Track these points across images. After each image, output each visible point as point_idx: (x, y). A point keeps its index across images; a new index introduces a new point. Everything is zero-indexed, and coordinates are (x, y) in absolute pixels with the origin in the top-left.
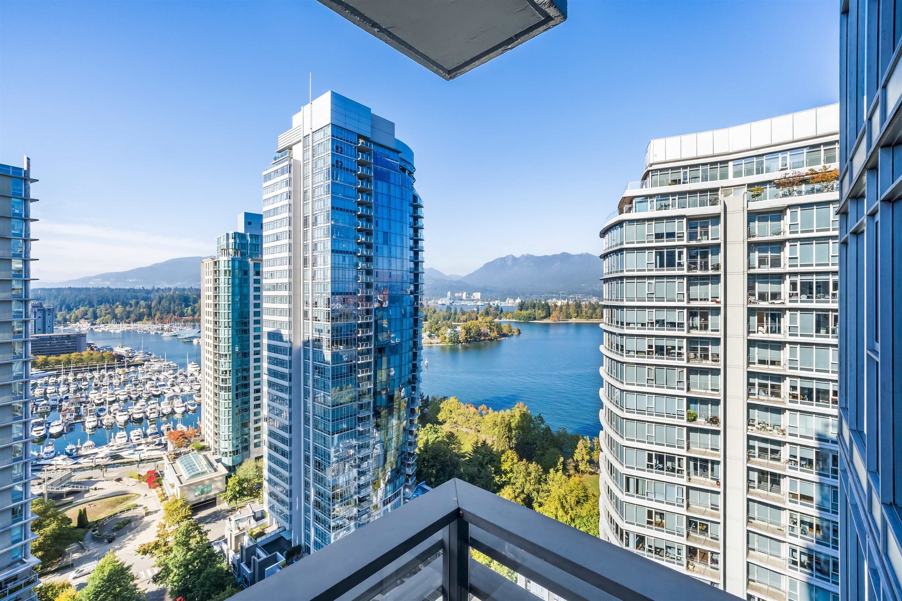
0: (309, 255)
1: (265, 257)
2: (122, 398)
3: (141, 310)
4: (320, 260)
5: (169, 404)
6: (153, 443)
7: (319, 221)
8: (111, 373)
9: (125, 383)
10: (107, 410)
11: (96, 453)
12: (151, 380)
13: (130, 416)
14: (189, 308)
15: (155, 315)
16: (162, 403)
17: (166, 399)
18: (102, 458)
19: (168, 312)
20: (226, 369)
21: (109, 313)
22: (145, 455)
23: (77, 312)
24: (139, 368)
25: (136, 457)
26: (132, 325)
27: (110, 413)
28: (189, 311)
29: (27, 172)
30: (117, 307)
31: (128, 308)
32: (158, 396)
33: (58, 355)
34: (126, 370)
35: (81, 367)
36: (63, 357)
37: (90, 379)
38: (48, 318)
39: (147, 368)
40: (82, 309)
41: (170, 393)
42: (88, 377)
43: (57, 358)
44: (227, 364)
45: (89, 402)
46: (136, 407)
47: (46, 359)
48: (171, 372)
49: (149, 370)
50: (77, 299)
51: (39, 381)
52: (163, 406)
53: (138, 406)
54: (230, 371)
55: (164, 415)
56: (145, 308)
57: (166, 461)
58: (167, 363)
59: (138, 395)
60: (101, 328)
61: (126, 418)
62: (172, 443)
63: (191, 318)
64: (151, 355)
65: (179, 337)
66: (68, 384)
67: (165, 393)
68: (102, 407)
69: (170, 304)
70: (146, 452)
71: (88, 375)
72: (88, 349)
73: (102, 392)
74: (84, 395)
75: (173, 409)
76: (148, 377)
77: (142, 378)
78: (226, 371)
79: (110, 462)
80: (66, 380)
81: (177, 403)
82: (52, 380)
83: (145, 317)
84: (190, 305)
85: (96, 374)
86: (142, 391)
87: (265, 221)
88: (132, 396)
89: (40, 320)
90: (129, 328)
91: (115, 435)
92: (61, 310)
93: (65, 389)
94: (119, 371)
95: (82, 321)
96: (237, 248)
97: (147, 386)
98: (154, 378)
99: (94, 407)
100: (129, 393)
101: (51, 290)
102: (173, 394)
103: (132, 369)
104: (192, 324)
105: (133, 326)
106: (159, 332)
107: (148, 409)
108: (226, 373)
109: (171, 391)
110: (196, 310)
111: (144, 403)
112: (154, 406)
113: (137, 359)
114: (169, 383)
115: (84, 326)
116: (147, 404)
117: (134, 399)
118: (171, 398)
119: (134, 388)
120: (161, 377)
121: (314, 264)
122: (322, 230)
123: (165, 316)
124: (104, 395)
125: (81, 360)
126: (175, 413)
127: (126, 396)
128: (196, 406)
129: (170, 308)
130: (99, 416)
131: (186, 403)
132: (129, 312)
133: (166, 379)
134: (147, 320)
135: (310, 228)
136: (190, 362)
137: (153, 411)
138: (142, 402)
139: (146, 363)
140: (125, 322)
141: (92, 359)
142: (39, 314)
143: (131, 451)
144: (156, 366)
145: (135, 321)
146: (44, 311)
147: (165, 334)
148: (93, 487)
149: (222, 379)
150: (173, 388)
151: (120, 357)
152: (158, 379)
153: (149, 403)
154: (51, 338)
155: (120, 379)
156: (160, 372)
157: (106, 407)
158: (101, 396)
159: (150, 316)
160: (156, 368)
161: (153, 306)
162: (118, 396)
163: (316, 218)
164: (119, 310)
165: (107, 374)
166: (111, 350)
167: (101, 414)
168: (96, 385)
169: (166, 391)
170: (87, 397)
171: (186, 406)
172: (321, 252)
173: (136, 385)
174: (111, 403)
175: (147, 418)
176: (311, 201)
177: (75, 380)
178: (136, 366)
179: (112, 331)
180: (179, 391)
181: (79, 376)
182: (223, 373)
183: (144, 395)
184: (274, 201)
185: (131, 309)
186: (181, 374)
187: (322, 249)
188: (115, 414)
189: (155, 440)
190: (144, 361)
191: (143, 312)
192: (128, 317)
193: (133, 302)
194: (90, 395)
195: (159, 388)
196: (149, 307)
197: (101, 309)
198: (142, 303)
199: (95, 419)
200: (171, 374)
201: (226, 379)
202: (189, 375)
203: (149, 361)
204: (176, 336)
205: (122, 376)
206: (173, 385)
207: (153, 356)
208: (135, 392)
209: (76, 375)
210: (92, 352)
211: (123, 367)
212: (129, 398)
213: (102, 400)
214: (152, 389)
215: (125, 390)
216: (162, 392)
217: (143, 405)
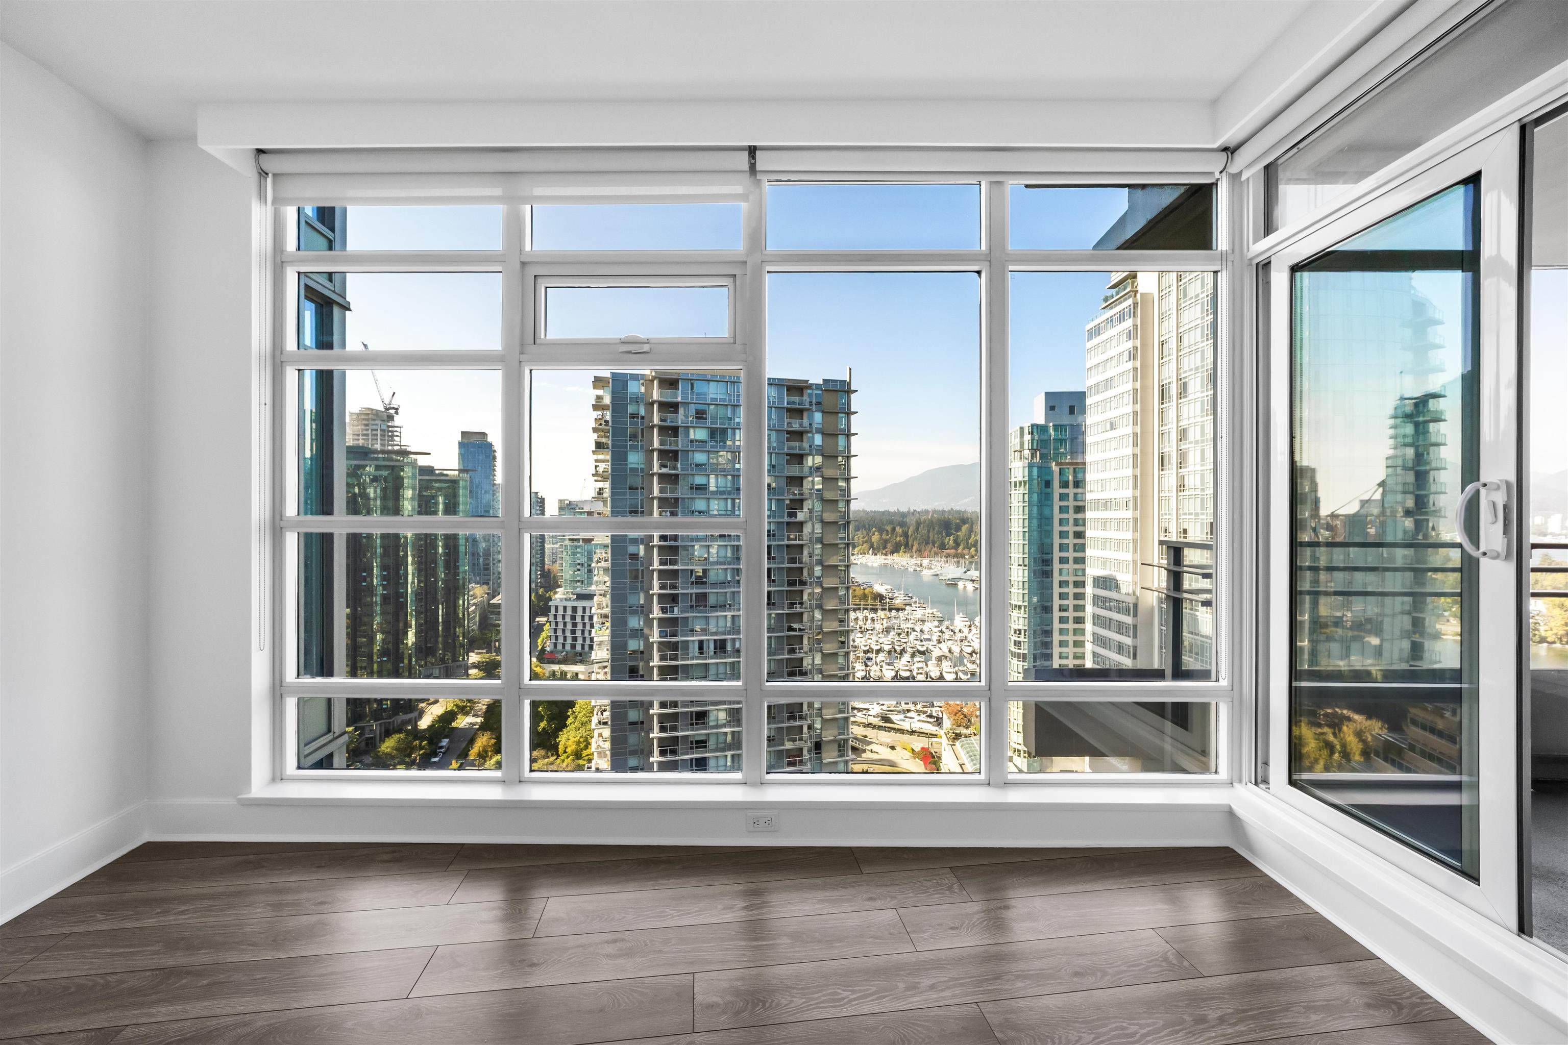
0: (1171, 449)
1: (1090, 457)
2: (887, 648)
3: (897, 539)
4: (1193, 457)
6: (925, 713)
7: (1191, 388)
8: (874, 615)
10: (874, 660)
11: (868, 709)
12: (914, 630)
13: (896, 672)
14: (951, 538)
15: (913, 546)
16: (929, 663)
17: (934, 658)
18: (874, 716)
19: (927, 543)
20: (1020, 627)
22: (916, 726)
24: (901, 614)
25: (905, 725)
26: (888, 557)
27: (876, 663)
28: (951, 542)
29: (849, 383)
31: (886, 536)
32: (923, 653)
34: (888, 614)
37: (855, 619)
39: (909, 615)
41: (936, 653)
44: (1021, 620)
46: (901, 662)
48: (936, 623)
49: (911, 617)
52: (930, 667)
53: (904, 661)
54: (1025, 631)
56: (902, 536)
57: (944, 741)
58: (930, 612)
59: (902, 648)
62: (949, 718)
63: (953, 551)
65: (941, 578)
67: (931, 650)
68: (869, 655)
69: (930, 531)
70: (917, 723)
73: (867, 636)
75: (941, 674)
76: (911, 626)
77: (905, 626)
78: (1020, 631)
79: (881, 724)
81: (946, 665)
83: (902, 547)
84: (952, 534)
86: (905, 643)
87: (1089, 401)
88: (896, 647)
90: (887, 561)
94: (881, 614)
96: (1035, 447)
97: (912, 636)
98: (918, 628)
99: (862, 654)
100: (893, 643)
102: (941, 653)
103: (894, 613)
104: (955, 560)
105: (889, 559)
106: (918, 569)
107: (914, 667)
108: (1020, 634)
109: (938, 649)
110: (959, 541)
111: (909, 659)
112: (920, 665)
113: (898, 601)
114: (935, 638)
116: (913, 660)
117: (898, 651)
118: (939, 659)
119: (897, 638)
120: (925, 628)
121: (1180, 465)
122: (1198, 404)
123: (923, 548)
124: (869, 641)
127: (890, 647)
128: (969, 676)
129: (929, 537)
130: (866, 666)
131: (957, 668)
132: (888, 542)
133: (930, 632)
135: (1174, 403)
136: (958, 614)
137: (920, 671)
138: (906, 657)
139: (907, 608)
140: (883, 554)
141: (856, 597)
143: (901, 717)
144: (920, 613)
145: (892, 553)
147: (925, 572)
148: (869, 748)
149: (1015, 641)
150: (940, 645)
151: (880, 597)
152: (921, 631)
155: (883, 624)
156: (923, 622)
157: (873, 656)
158: (866, 641)
159: (908, 547)
160: (918, 616)
161: (910, 533)
162: (882, 645)
163: (1185, 384)
164: (877, 538)
165: (870, 617)
166: (872, 587)
167: (869, 664)
168: (861, 628)
169: (932, 648)
170: (854, 641)
171: (956, 673)
172: (1197, 442)
173: (899, 634)
174: (877, 652)
176: (1174, 356)
178: (898, 610)
180: (947, 651)
182: (1015, 633)
183: (909, 650)
184: (1105, 367)
186: (948, 628)
187: (1198, 437)
188: (881, 666)
189: (927, 709)
190: (906, 605)
191: (900, 541)
192: (886, 548)
194: (857, 639)
195: (924, 643)
199: (864, 668)
200: (936, 627)
201: (1020, 642)
202: (957, 631)
203: (911, 605)
204: (937, 575)
205: (885, 621)
206: (939, 642)
208: (899, 644)
211: (886, 610)
212: (892, 650)
213: (868, 648)
214: (916, 642)
215: (889, 639)
216: (927, 648)
217: (909, 662)
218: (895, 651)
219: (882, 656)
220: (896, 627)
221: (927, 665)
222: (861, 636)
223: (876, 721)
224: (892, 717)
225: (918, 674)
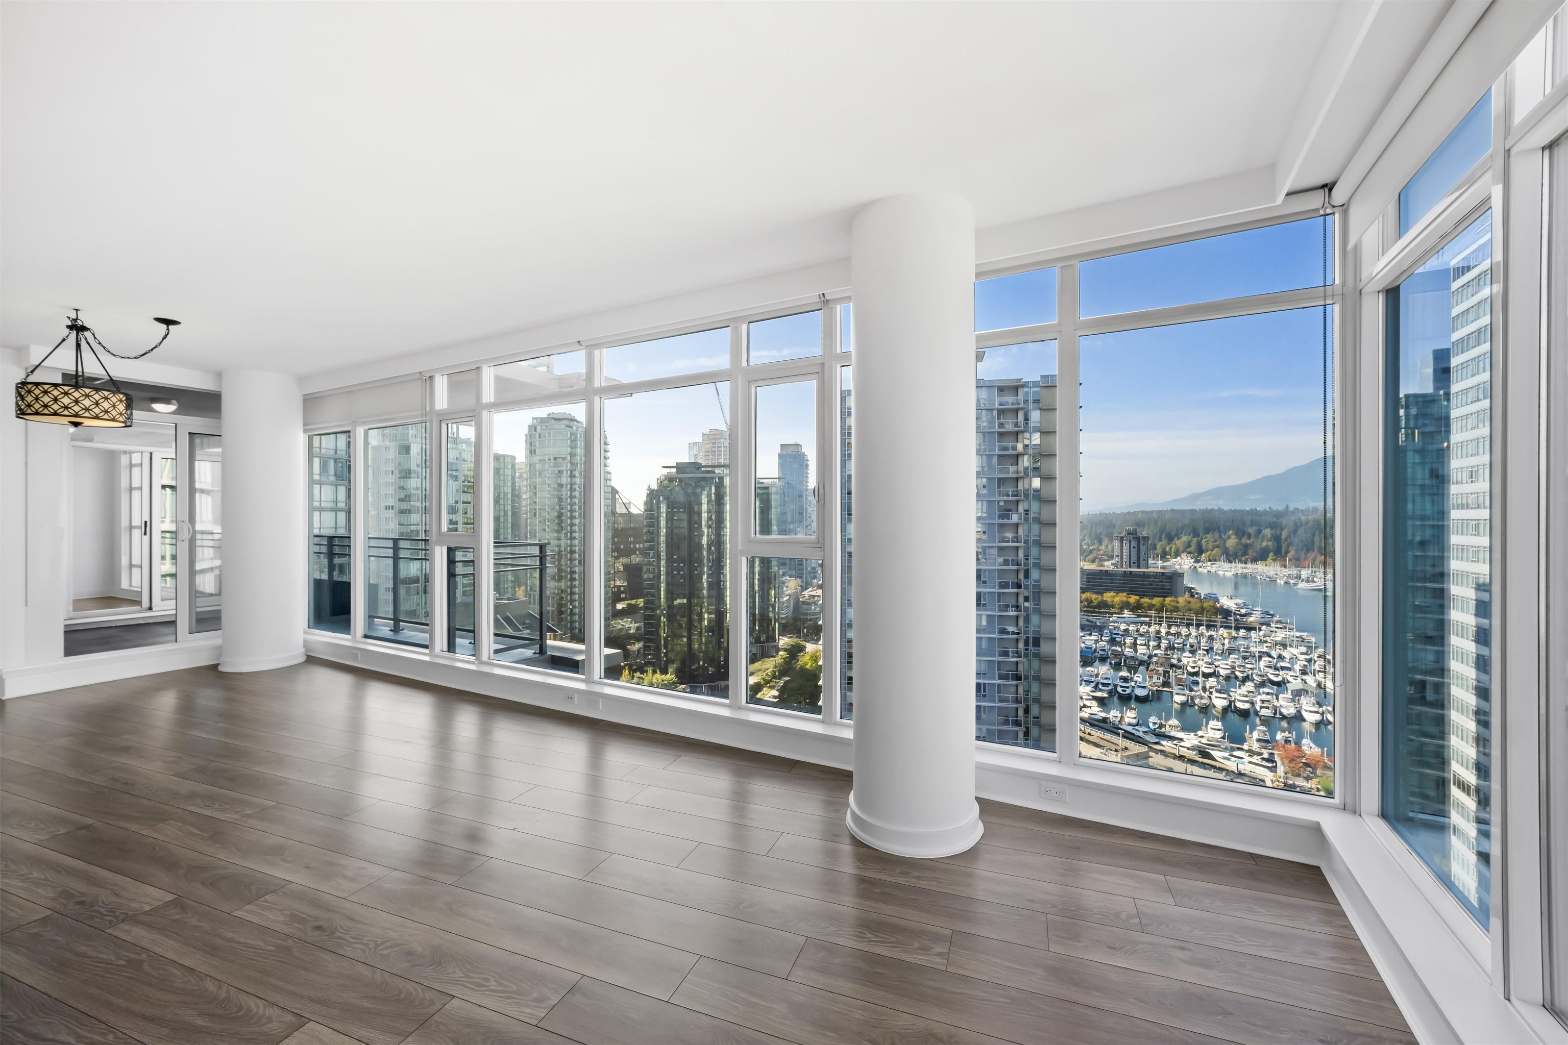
2: (1223, 672)
3: (1264, 544)
5: (1293, 700)
6: (1260, 754)
8: (1212, 633)
9: (1231, 651)
10: (1201, 685)
12: (1268, 655)
13: (1231, 702)
15: (1287, 552)
16: (1281, 696)
17: (1289, 692)
21: (1218, 547)
22: (1246, 768)
23: (1179, 543)
24: (1253, 634)
25: (1232, 765)
26: (1249, 565)
27: (1204, 689)
30: (1229, 537)
31: (1245, 540)
32: (1278, 684)
33: (1152, 597)
34: (1234, 633)
35: (1175, 618)
36: (1156, 601)
37: (1186, 636)
38: (1143, 548)
39: (1265, 636)
40: (1185, 538)
41: (1295, 684)
42: (1184, 634)
43: (1150, 601)
45: (1180, 668)
46: (1239, 691)
47: (1138, 601)
48: (1304, 649)
49: (1268, 639)
50: (1180, 524)
51: (1132, 628)
52: (1282, 702)
53: (1244, 690)
55: (1284, 717)
56: (1270, 541)
58: (1298, 634)
59: (1245, 675)
60: (1206, 568)
61: (1225, 703)
64: (1273, 616)
66: (1160, 638)
67: (1289, 682)
68: (1195, 678)
69: (1314, 535)
70: (1248, 764)
71: (1184, 631)
72: (1187, 595)
73: (1198, 657)
74: (1175, 656)
76: (1265, 650)
77: (1257, 649)
80: (1158, 632)
81: (1308, 703)
82: (1143, 629)
83: (1271, 554)
85: (1193, 630)
86: (1252, 669)
88: (1237, 673)
89: (1134, 552)
90: (1245, 571)
91: (1207, 723)
92: (1160, 540)
93: (1155, 643)
94: (1222, 631)
95: (1184, 555)
97: (1262, 664)
98: (1274, 654)
99: (1186, 676)
100: (1233, 667)
101: (1152, 512)
102: (1301, 686)
103: (1242, 633)
105: (1250, 568)
107: (1258, 699)
109: (1299, 680)
111: (1252, 689)
112: (1269, 697)
113: (1251, 619)
114: (1297, 667)
115: (1184, 563)
116: (1258, 691)
117: (1240, 678)
118: (1298, 693)
119: (1241, 662)
120: (1286, 654)
123: (1303, 556)
124: (1200, 662)
125: (1176, 609)
126: (1304, 720)
127: (1228, 671)
129: (1313, 543)
130: (1190, 690)
131: (1324, 708)
132: (1246, 547)
133: (1293, 659)
134: (1274, 560)
137: (1266, 705)
138: (1249, 686)
139: (1264, 627)
140: (1240, 561)
141: (1190, 610)
142: (1134, 544)
143: (1226, 754)
144: (1280, 636)
145: (1255, 560)
146: (1138, 539)
147: (1301, 585)
150: (1304, 677)
151: (1226, 613)
152: (1281, 657)
153: (1261, 691)
154: (1145, 576)
155: (1223, 644)
156: (1284, 646)
157: (1200, 679)
158: (1195, 662)
160: (1278, 639)
161: (1283, 537)
164: (1231, 542)
165: (1208, 634)
166: (1217, 600)
167: (1195, 688)
168: (1192, 646)
169: (1290, 679)
170: (1179, 660)
171: (1323, 714)
173: (1245, 658)
174: (1207, 676)
175: (1256, 713)
177: (1168, 633)
178: (1249, 629)
179: (1221, 573)
180: (1314, 685)
181: (1173, 630)
183: (1255, 677)
185: (1249, 542)
188: (1211, 693)
189: (1264, 751)
190: (1262, 624)
191: (1267, 546)
192: (1245, 554)
193: (1252, 530)
194: (1183, 659)
195: (1281, 673)
196: (1277, 539)
197: (1208, 540)
198: (1267, 532)
199: (1187, 692)
200: (1302, 654)
203: (1268, 625)
205: (1226, 641)
206: (1304, 672)
207: (1275, 619)
208: (1242, 669)
209: (1169, 627)
210: (1191, 599)
211: (1230, 628)
212: (1232, 676)
213: (1196, 669)
214: (1267, 669)
215: (1229, 663)
216: (1284, 679)
217: (1253, 692)
218: (1236, 678)
219: (1212, 682)
220: (1242, 649)
221: (1277, 699)
222: (1191, 655)
223: (1193, 755)
224: (1212, 752)
225: (1261, 707)
